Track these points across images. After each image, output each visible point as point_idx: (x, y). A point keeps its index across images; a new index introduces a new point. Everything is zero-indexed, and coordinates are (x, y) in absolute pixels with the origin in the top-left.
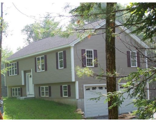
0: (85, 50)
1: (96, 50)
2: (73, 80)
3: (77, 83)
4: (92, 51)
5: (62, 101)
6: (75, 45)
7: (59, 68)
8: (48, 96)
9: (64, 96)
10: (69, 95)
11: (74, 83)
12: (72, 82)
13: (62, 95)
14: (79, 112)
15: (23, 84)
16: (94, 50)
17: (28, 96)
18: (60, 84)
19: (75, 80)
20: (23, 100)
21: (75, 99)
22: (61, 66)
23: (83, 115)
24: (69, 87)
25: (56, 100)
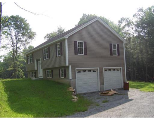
0: (77, 42)
1: (86, 42)
2: (67, 65)
3: (70, 67)
4: (82, 42)
5: (60, 81)
6: (68, 37)
7: (58, 56)
8: (51, 78)
9: (61, 77)
10: (65, 77)
11: (68, 67)
12: (66, 66)
13: (60, 77)
14: (70, 90)
15: (36, 69)
16: (84, 42)
17: (40, 78)
18: (59, 68)
19: (69, 64)
20: (34, 80)
21: (69, 79)
22: (59, 54)
23: (74, 92)
24: (65, 70)
25: (56, 80)
